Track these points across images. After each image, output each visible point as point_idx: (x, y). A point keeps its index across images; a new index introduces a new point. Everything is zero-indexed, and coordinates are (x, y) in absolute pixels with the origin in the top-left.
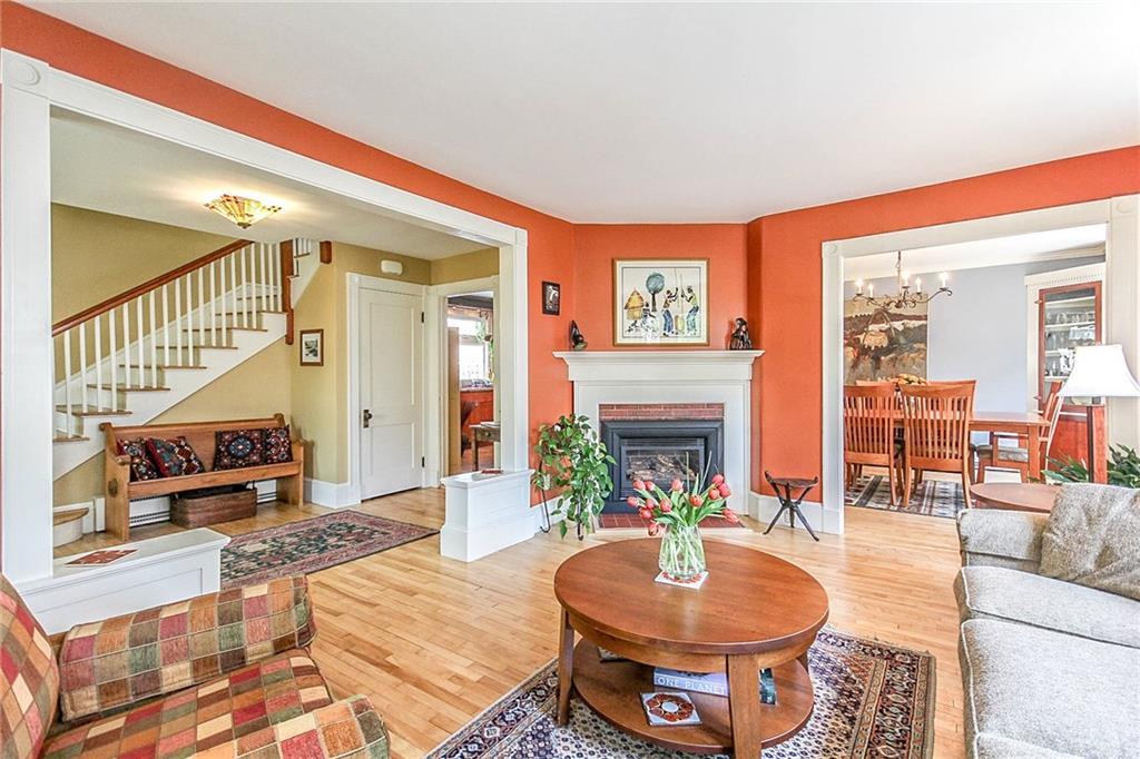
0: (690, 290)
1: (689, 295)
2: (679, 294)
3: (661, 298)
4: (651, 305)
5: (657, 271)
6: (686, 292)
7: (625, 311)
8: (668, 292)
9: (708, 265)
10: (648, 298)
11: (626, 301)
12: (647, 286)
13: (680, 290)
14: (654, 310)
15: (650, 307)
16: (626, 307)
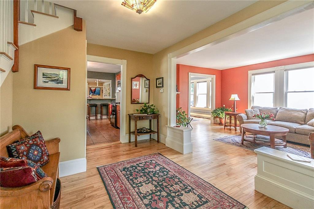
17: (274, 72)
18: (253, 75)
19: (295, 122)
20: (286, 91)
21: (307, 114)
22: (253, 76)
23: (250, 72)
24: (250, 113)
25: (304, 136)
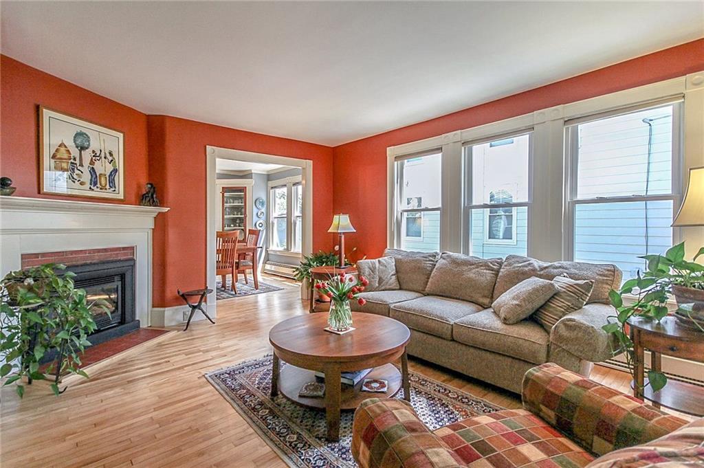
0: (111, 154)
1: (110, 158)
2: (103, 155)
3: (87, 155)
4: (78, 159)
5: (84, 131)
6: (108, 155)
7: (53, 161)
8: (94, 152)
9: (124, 136)
10: (75, 152)
11: (53, 151)
12: (75, 142)
13: (103, 151)
14: (81, 165)
15: (77, 162)
16: (54, 157)
17: (439, 149)
18: (397, 158)
19: (469, 299)
20: (468, 204)
21: (500, 274)
22: (399, 162)
23: (391, 152)
24: (367, 270)
25: (472, 350)
